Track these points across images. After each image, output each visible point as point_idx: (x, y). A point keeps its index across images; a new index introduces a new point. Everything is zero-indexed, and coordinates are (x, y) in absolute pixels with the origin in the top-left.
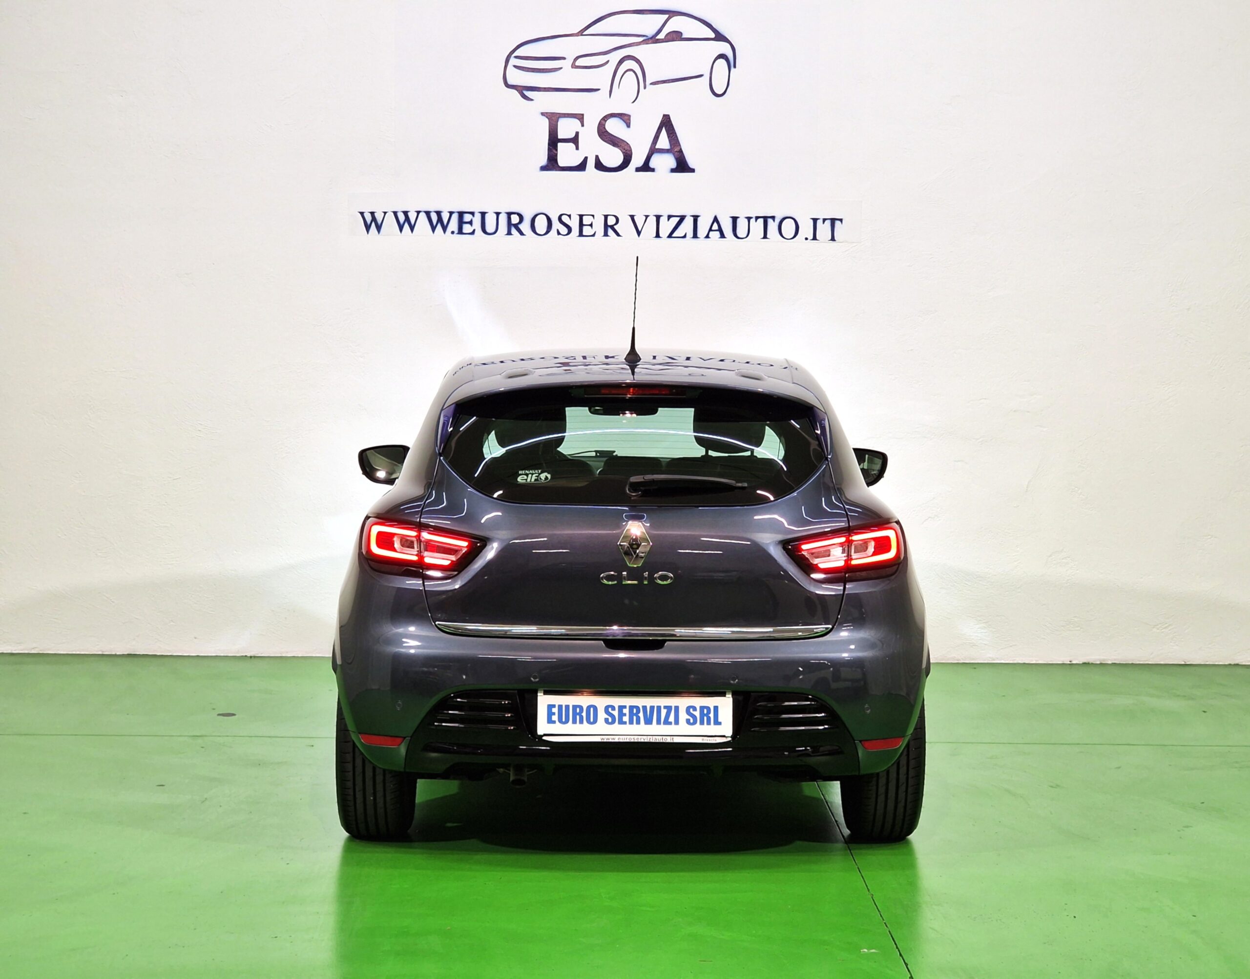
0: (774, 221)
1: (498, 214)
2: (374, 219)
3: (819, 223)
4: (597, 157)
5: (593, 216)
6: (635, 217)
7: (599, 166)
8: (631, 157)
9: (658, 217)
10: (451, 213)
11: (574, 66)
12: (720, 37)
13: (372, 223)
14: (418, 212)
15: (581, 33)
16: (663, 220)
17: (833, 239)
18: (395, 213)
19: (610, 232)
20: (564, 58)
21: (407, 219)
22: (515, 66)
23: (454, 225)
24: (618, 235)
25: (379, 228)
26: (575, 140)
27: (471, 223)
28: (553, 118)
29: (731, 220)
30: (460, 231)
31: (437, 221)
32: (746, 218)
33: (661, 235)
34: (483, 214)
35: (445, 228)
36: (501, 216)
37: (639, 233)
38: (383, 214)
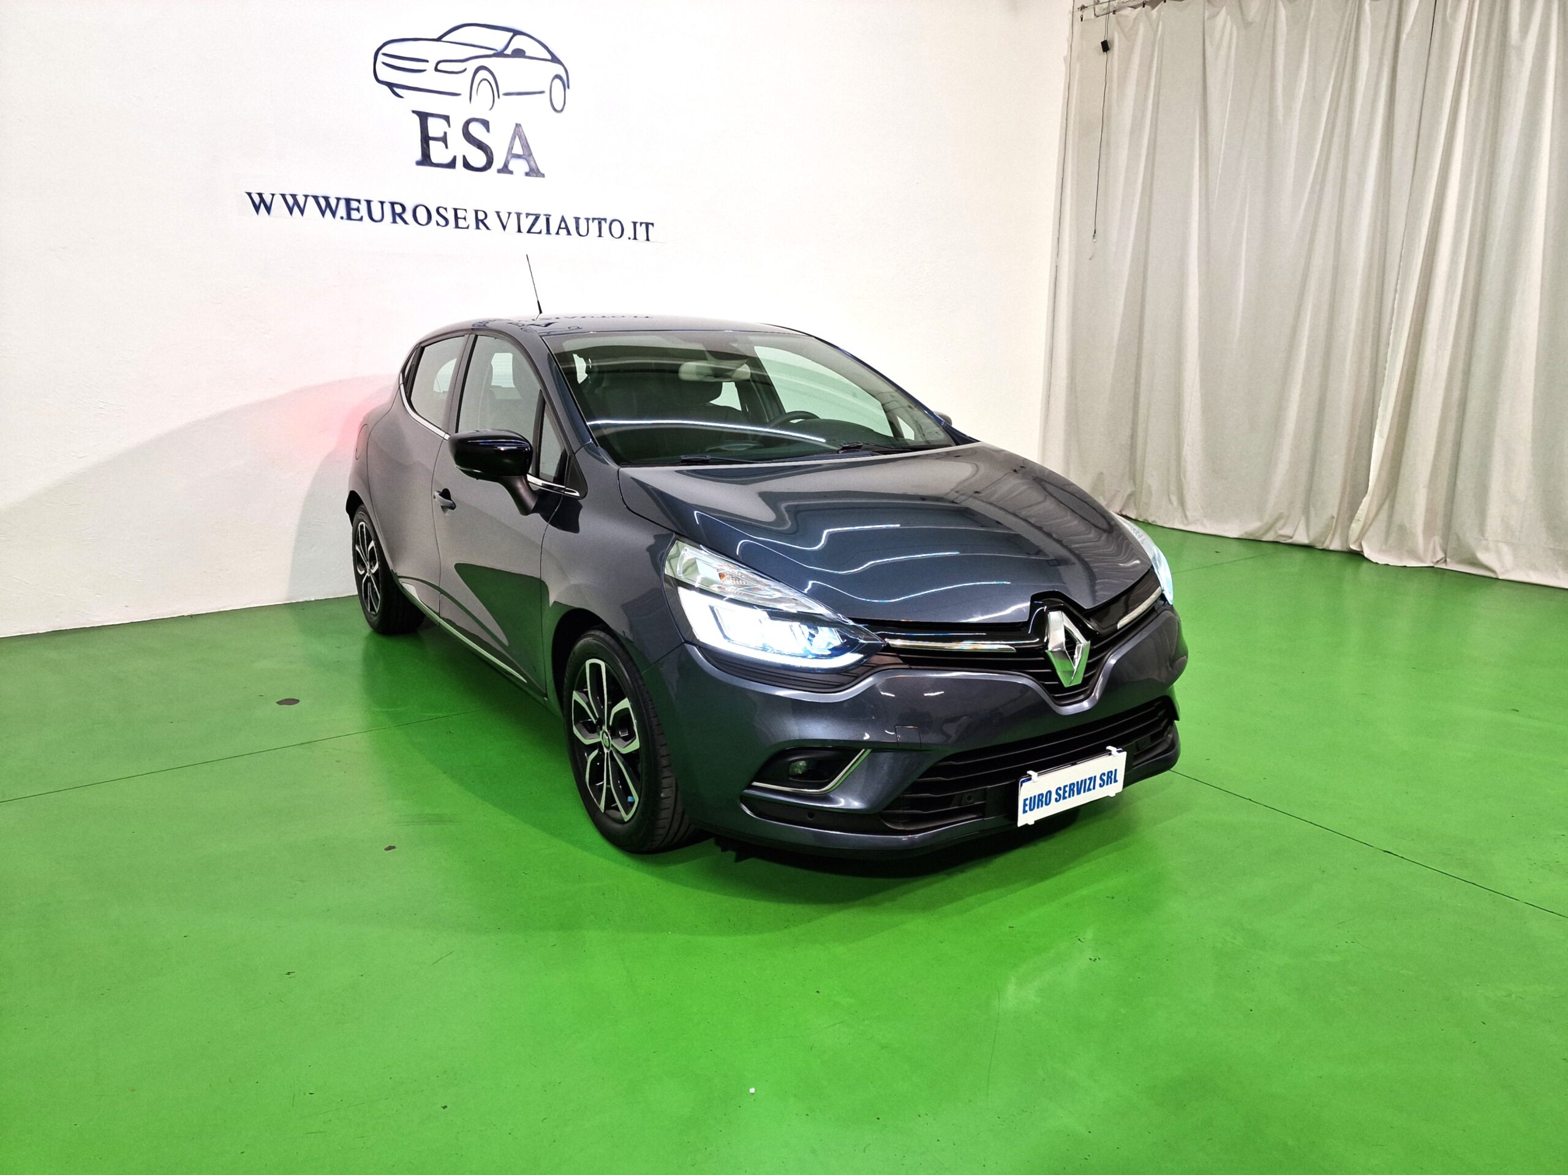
0: (606, 222)
1: (382, 203)
2: (262, 200)
3: (638, 225)
4: (464, 157)
5: (466, 210)
6: (500, 214)
7: (467, 165)
8: (493, 159)
9: (519, 215)
10: (338, 199)
11: (436, 69)
12: (555, 59)
13: (261, 204)
14: (306, 196)
15: (439, 39)
16: (523, 217)
17: (648, 239)
18: (283, 196)
19: (481, 225)
20: (427, 61)
21: (296, 202)
22: (384, 63)
23: (342, 211)
24: (488, 228)
25: (268, 209)
26: (444, 139)
27: (358, 210)
28: (423, 117)
29: (574, 220)
30: (349, 217)
31: (326, 206)
32: (586, 219)
33: (522, 231)
34: (369, 202)
35: (334, 214)
36: (385, 205)
37: (504, 227)
38: (271, 196)
